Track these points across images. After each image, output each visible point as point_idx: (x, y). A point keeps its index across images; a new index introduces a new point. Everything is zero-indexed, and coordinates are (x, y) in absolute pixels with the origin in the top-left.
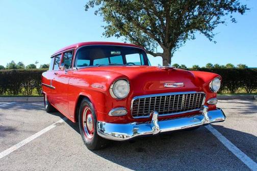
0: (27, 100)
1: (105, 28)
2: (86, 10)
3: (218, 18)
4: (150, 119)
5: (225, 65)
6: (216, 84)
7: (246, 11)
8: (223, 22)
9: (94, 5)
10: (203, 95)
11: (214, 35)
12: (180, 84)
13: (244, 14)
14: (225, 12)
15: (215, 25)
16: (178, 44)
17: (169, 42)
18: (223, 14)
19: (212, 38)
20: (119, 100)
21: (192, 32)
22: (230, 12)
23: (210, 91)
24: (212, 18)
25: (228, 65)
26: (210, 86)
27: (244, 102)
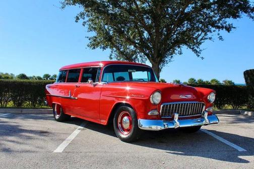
0: (22, 111)
1: (90, 39)
2: (76, 22)
3: (206, 34)
4: (173, 119)
5: (210, 81)
6: (212, 97)
7: (232, 29)
8: (210, 38)
9: (85, 16)
10: (203, 105)
11: (200, 50)
12: (189, 96)
13: (230, 32)
14: (213, 29)
15: (202, 41)
16: (167, 59)
17: (158, 57)
18: (211, 32)
19: (199, 54)
20: (155, 104)
21: (179, 47)
22: (217, 30)
23: (208, 101)
24: (200, 35)
25: (212, 81)
26: (208, 98)
27: (231, 115)
